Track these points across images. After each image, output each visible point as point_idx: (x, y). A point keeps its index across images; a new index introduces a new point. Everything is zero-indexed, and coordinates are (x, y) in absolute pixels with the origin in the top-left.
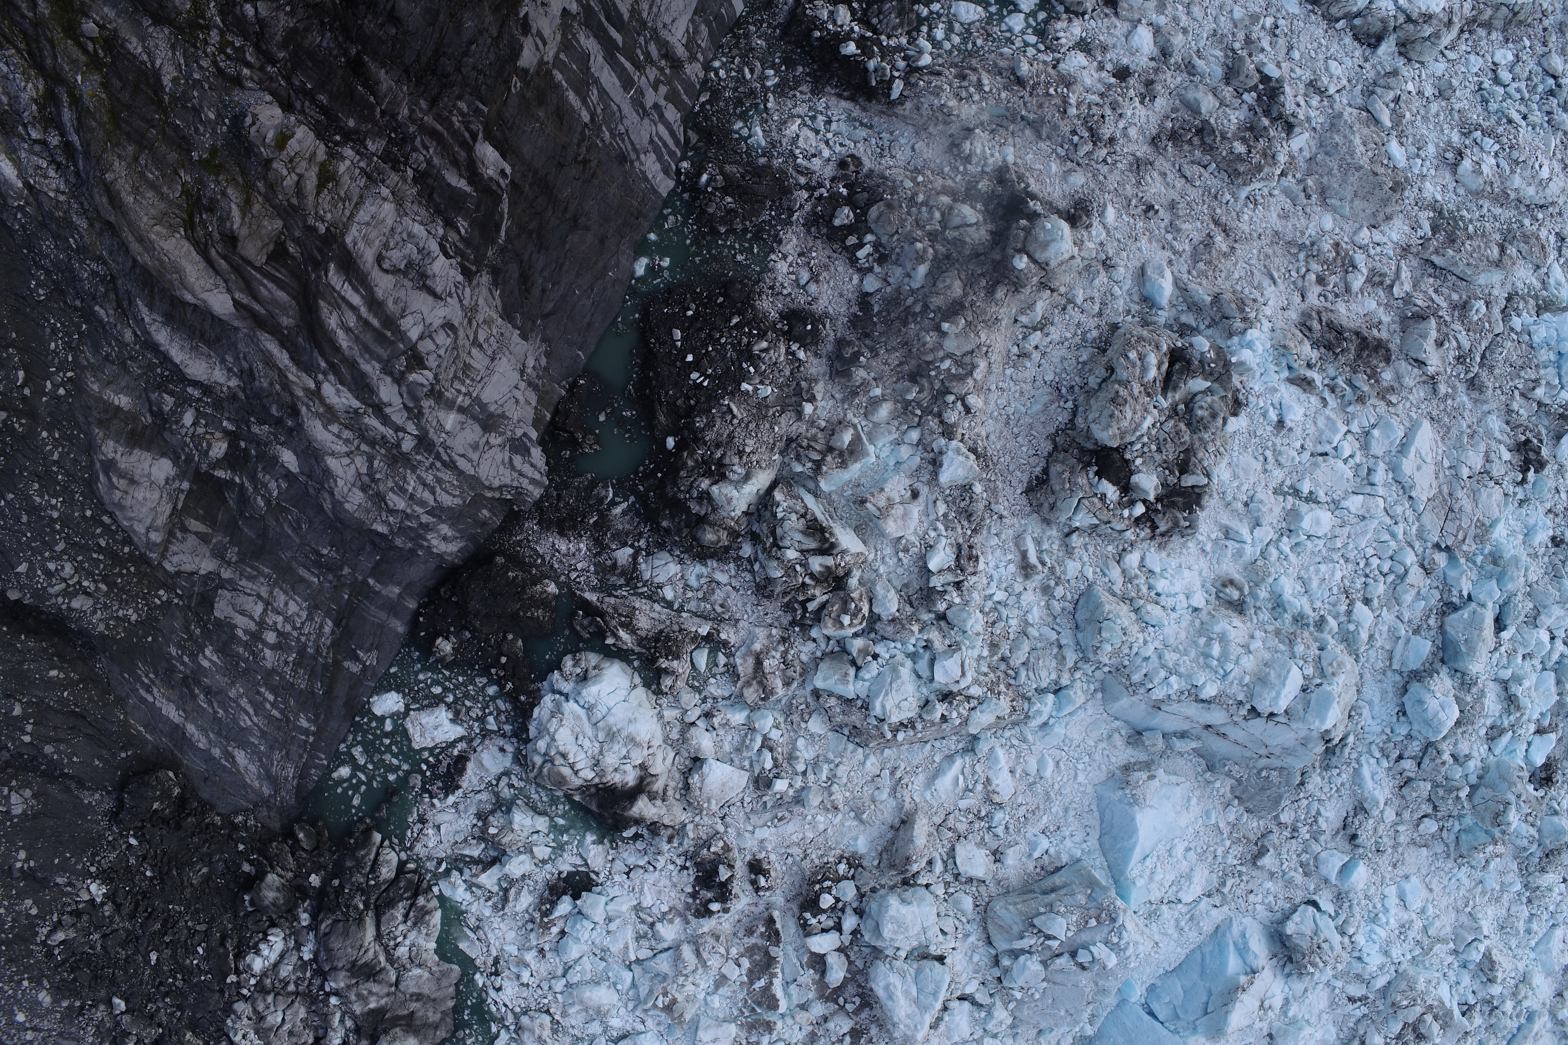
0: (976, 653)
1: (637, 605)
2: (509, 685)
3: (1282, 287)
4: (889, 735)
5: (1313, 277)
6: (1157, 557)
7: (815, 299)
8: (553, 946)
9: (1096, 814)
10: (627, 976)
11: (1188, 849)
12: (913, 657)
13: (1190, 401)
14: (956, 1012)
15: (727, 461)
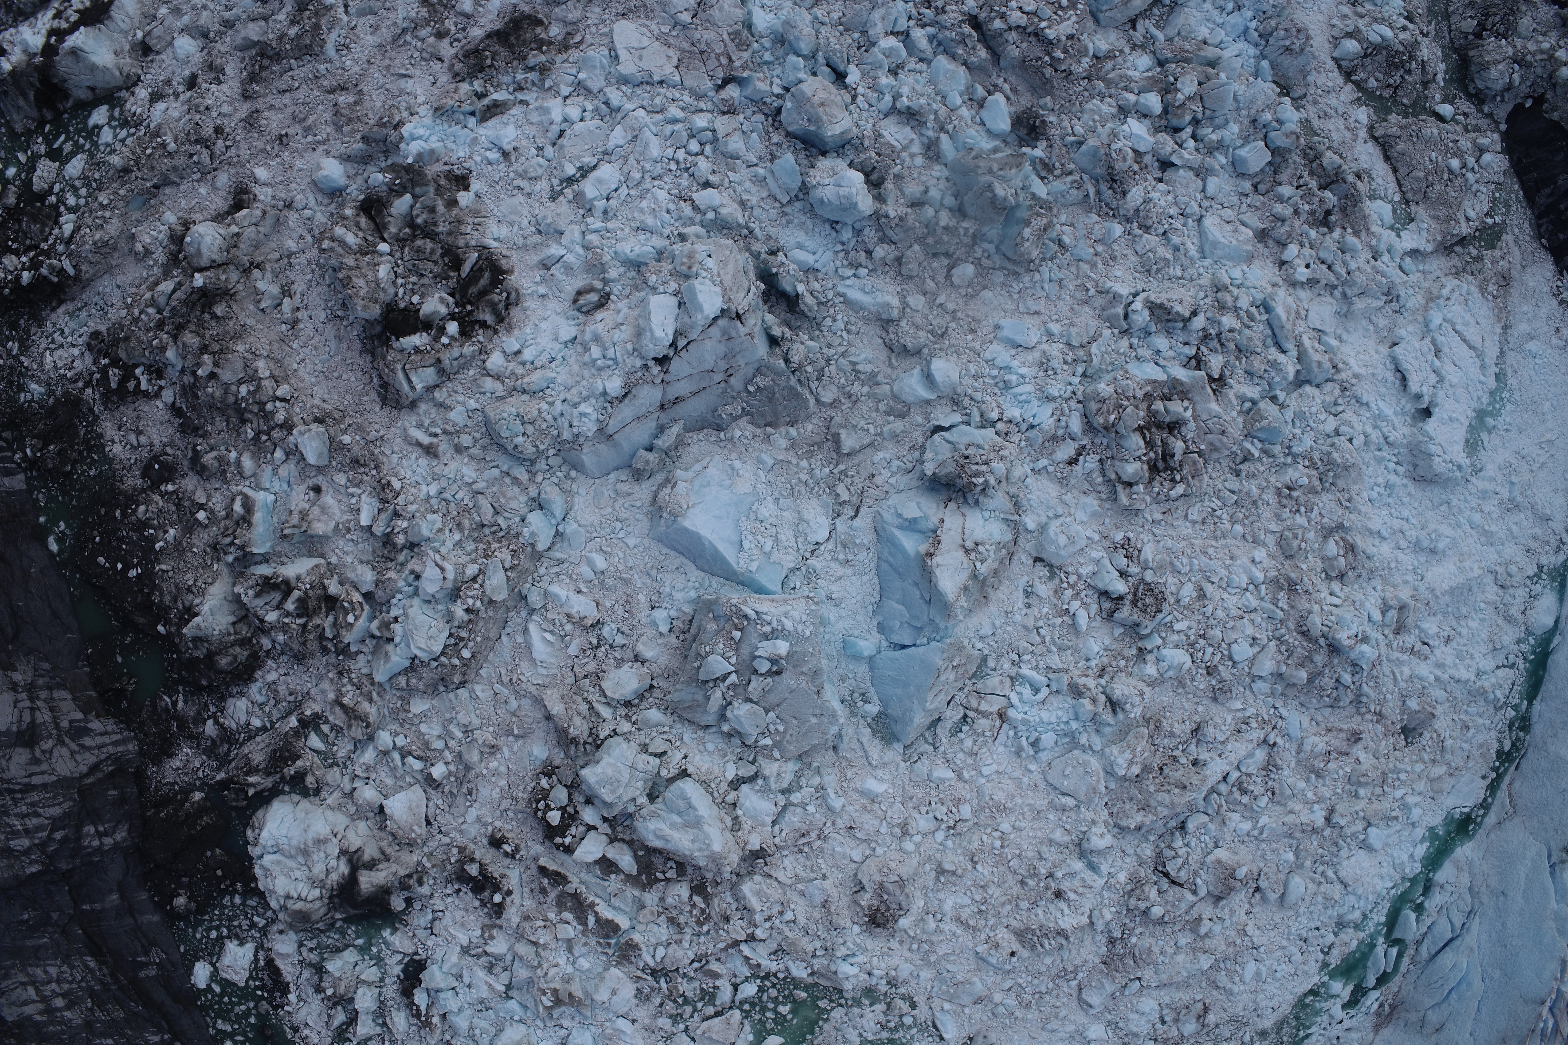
0: (449, 544)
1: (246, 751)
2: (239, 885)
3: (418, 72)
4: (456, 661)
5: (432, 40)
6: (513, 339)
7: (151, 444)
8: (450, 1032)
9: (672, 553)
10: (513, 1005)
11: (777, 500)
12: (416, 593)
13: (410, 221)
14: (742, 800)
15: (187, 604)
